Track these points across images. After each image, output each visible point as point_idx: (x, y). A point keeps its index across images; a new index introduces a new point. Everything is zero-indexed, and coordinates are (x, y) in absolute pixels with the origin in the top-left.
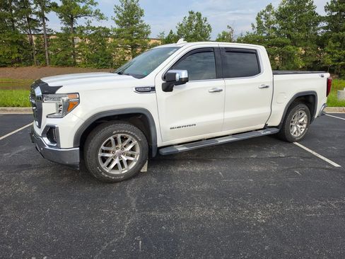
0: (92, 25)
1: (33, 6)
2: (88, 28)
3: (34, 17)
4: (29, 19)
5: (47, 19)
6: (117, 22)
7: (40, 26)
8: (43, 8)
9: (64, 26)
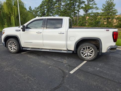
0: (93, 12)
1: (76, 8)
2: (92, 13)
3: (76, 11)
4: (74, 12)
5: (79, 11)
6: (103, 10)
7: (77, 14)
8: (79, 8)
9: (84, 13)
